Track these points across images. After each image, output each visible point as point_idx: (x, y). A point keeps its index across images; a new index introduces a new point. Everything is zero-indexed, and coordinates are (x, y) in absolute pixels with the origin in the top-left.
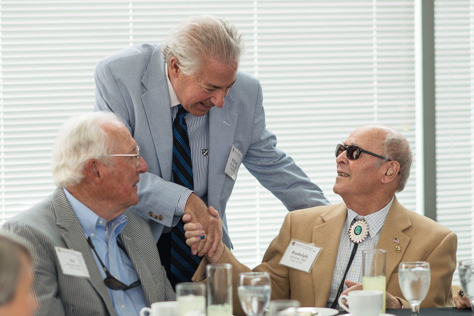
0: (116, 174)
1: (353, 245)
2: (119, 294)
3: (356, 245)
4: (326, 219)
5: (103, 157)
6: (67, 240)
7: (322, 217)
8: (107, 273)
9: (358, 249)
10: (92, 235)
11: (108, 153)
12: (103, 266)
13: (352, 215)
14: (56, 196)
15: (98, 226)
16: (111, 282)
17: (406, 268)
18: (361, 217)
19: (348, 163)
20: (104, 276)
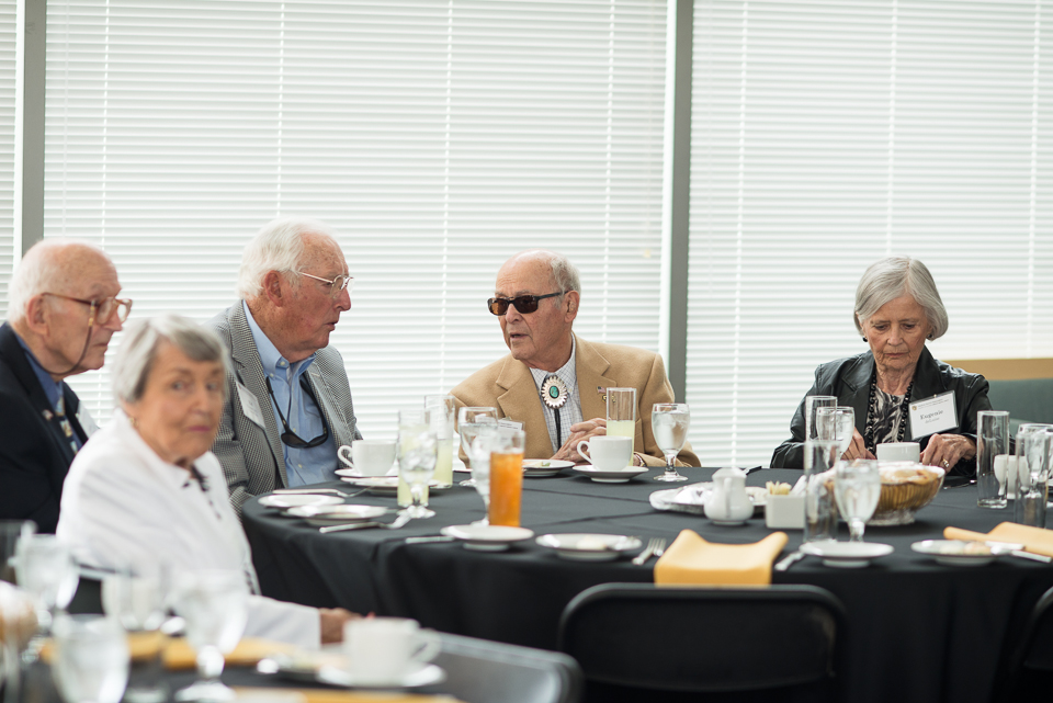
0: (300, 298)
1: (552, 411)
2: (294, 453)
3: (557, 411)
4: (507, 385)
5: (289, 271)
6: (243, 378)
7: (498, 385)
8: (286, 427)
9: (561, 414)
10: (272, 375)
11: (297, 269)
12: (282, 418)
13: (539, 375)
14: (235, 319)
15: (278, 367)
16: (289, 438)
17: (662, 409)
18: (552, 374)
19: (523, 318)
20: (281, 430)
